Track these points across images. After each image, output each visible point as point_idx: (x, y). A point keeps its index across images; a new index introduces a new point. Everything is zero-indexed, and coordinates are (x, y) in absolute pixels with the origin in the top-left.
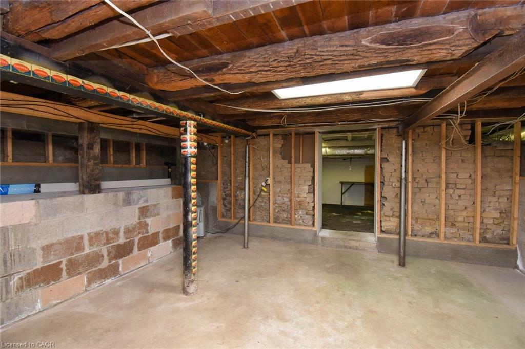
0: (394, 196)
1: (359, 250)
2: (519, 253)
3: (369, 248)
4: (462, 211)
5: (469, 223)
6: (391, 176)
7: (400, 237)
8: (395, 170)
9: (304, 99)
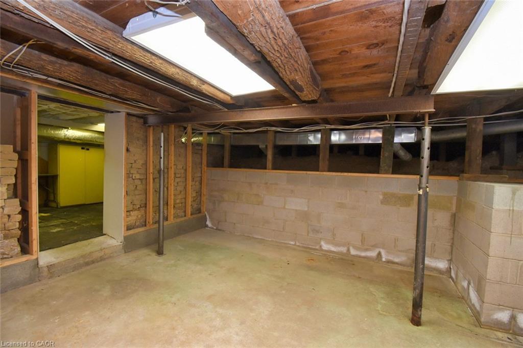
0: (133, 189)
1: (104, 259)
2: (208, 217)
3: (116, 252)
4: (179, 195)
5: (182, 203)
6: (131, 167)
7: (159, 225)
8: (135, 161)
9: (153, 57)
